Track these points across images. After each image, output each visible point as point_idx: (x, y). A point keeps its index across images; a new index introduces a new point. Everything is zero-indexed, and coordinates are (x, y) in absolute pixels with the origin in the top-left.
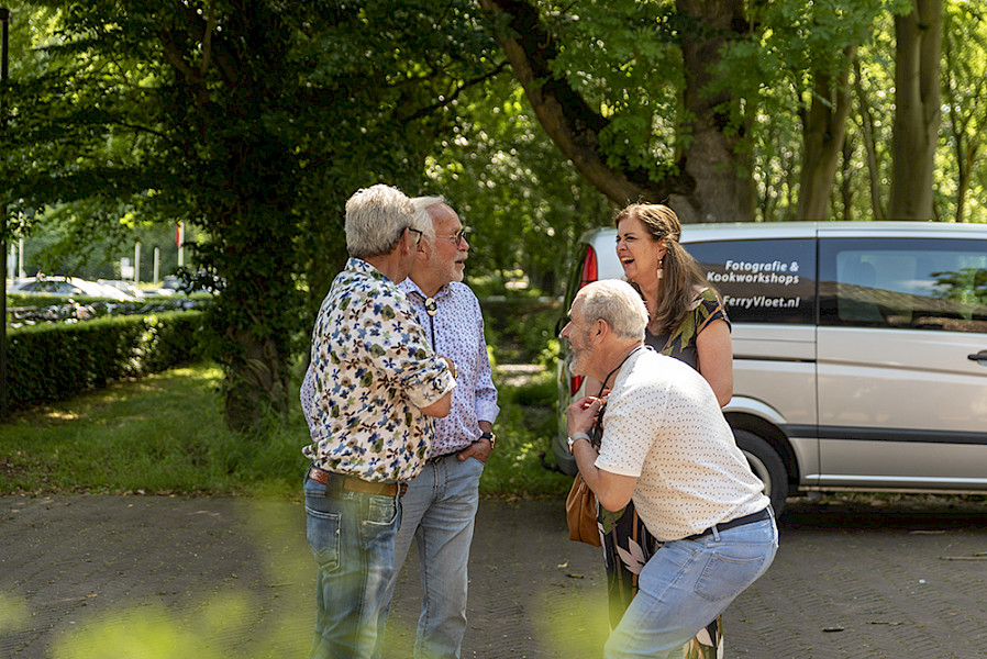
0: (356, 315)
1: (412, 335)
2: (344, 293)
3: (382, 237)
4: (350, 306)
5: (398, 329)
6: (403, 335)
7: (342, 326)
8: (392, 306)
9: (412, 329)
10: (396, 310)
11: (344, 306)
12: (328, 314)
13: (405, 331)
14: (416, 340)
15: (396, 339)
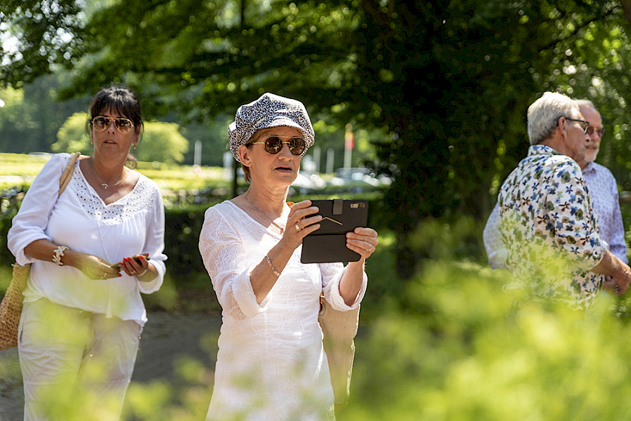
0: (547, 180)
1: (578, 197)
2: (536, 167)
3: (541, 125)
4: (543, 175)
5: (569, 191)
6: (572, 196)
7: (538, 190)
8: (570, 173)
9: (579, 193)
10: (572, 176)
11: (538, 176)
12: (524, 184)
13: (573, 193)
14: (580, 201)
15: (566, 198)
